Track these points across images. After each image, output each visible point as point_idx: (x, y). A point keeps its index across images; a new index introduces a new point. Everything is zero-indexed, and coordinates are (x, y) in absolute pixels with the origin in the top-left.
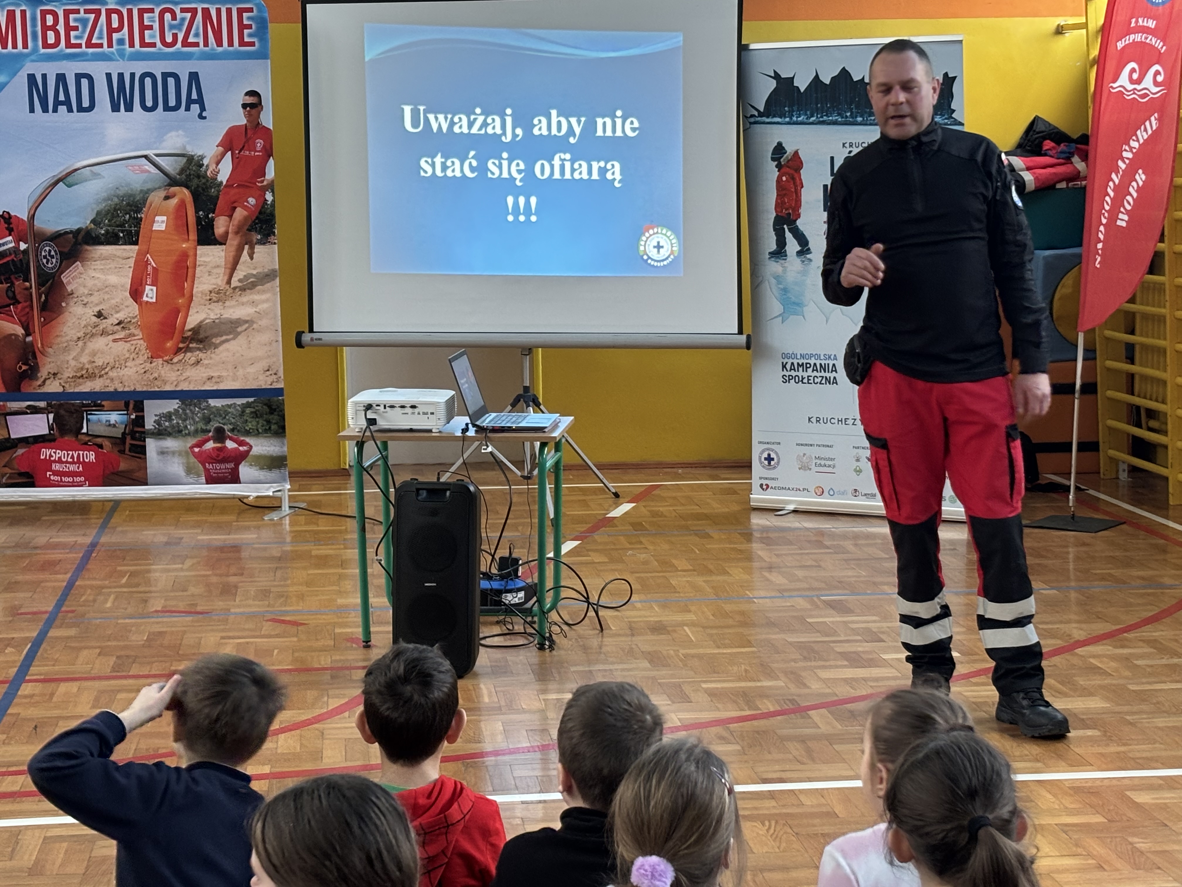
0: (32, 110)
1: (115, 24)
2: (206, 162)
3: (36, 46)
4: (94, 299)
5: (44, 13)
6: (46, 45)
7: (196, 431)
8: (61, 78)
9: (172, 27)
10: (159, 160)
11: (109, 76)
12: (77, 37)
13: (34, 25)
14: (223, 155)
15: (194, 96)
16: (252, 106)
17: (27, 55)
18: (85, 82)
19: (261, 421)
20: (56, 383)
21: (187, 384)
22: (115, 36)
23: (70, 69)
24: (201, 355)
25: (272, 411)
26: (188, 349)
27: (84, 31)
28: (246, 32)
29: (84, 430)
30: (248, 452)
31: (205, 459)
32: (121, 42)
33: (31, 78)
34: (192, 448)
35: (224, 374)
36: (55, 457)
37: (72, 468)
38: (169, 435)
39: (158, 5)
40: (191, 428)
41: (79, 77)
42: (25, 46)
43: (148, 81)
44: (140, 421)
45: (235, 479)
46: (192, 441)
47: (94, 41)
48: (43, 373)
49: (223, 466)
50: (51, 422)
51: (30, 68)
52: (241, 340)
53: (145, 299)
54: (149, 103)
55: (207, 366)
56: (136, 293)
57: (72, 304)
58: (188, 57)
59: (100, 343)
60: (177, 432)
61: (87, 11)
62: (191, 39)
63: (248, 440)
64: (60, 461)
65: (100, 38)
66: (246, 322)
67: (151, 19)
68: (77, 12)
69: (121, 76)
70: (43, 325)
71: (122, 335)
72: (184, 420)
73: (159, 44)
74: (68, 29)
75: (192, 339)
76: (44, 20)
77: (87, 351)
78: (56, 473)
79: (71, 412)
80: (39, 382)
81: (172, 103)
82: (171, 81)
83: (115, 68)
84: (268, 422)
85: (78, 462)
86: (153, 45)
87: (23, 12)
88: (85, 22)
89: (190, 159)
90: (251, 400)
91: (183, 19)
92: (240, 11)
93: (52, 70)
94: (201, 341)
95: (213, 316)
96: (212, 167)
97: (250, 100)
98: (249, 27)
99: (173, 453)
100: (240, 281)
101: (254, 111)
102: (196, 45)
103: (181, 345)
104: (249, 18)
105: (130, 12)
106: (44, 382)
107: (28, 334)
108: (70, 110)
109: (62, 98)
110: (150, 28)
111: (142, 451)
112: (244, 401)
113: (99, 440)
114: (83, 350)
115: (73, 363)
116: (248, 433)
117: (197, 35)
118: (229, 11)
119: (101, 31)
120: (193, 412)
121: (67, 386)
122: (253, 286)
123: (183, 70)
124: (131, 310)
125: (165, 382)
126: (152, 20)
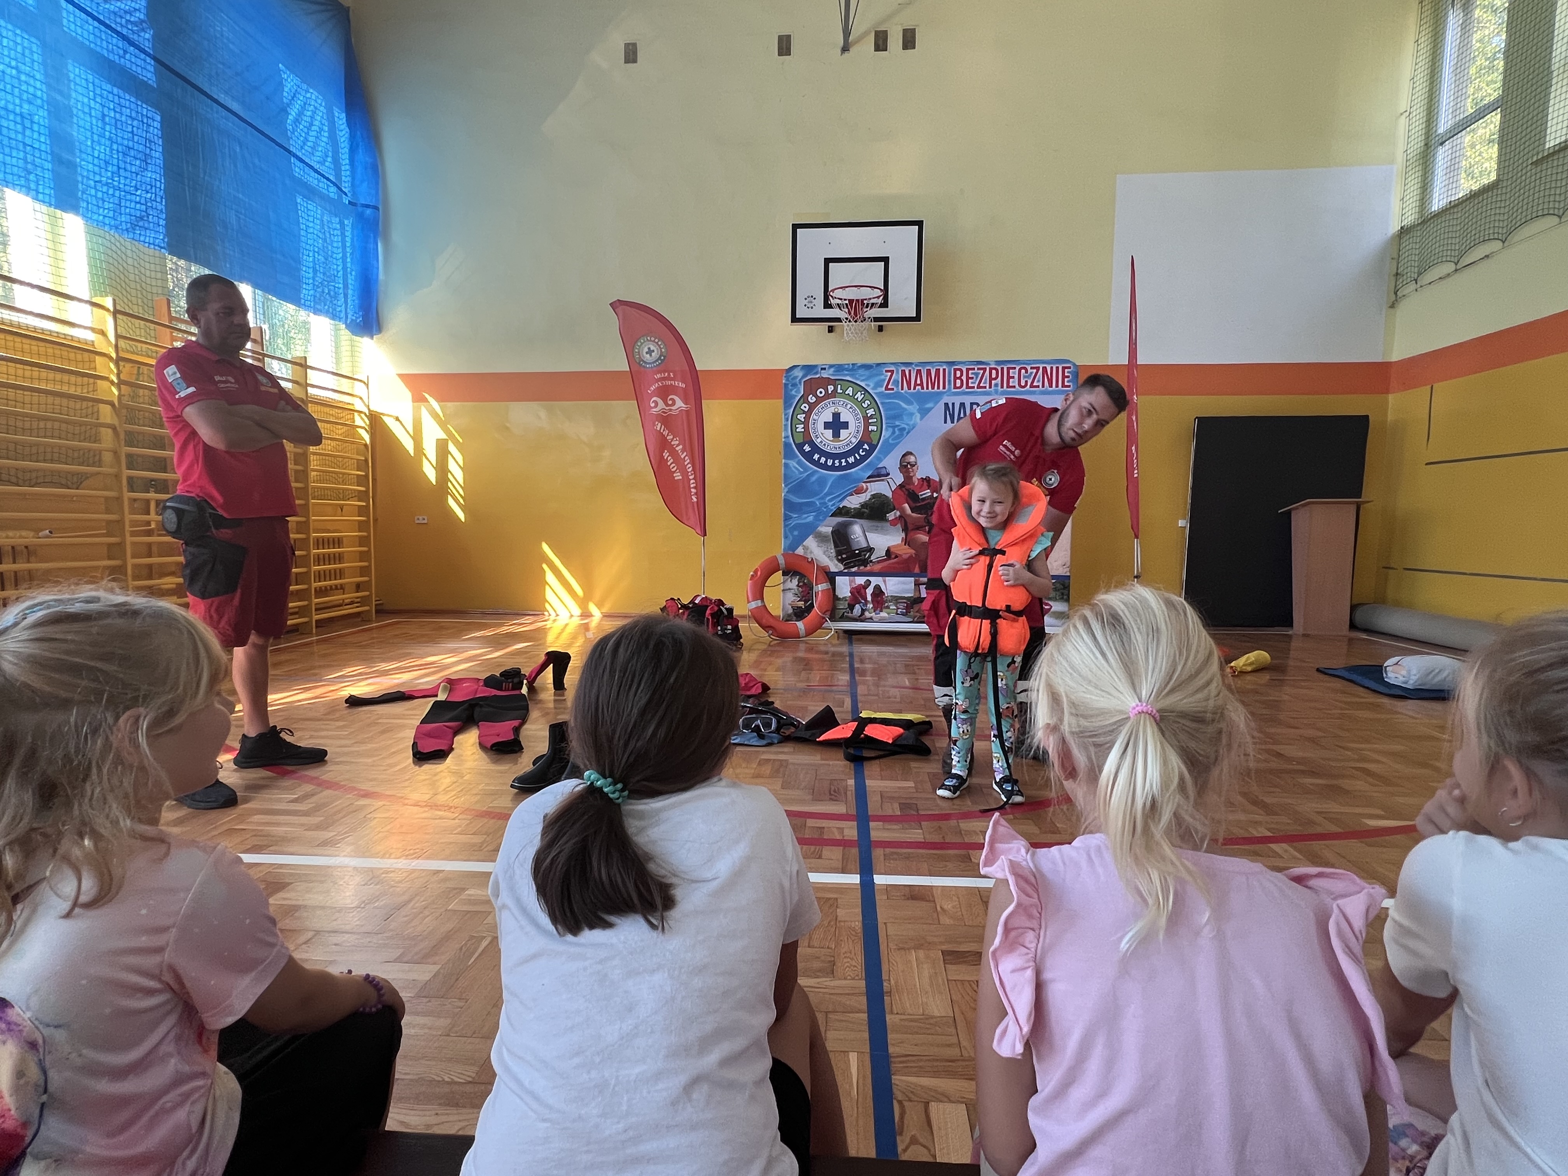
0: (945, 422)
1: (994, 376)
3: (950, 388)
5: (955, 370)
6: (955, 387)
8: (962, 405)
9: (1025, 377)
12: (972, 383)
13: (950, 376)
17: (945, 393)
19: (1058, 593)
22: (993, 382)
23: (968, 400)
25: (1065, 587)
27: (976, 380)
28: (1066, 380)
30: (1050, 609)
32: (996, 385)
33: (946, 405)
39: (1018, 365)
41: (972, 404)
42: (944, 388)
47: (982, 385)
51: (946, 399)
58: (1034, 393)
61: (978, 369)
62: (1035, 384)
63: (1050, 603)
65: (985, 383)
67: (1014, 373)
68: (973, 369)
73: (1017, 386)
74: (968, 378)
76: (955, 374)
84: (1063, 594)
86: (1014, 387)
87: (944, 370)
88: (977, 374)
91: (1031, 373)
92: (1064, 368)
93: (958, 400)
98: (1068, 377)
102: (1037, 387)
104: (1069, 372)
105: (1002, 369)
110: (1013, 377)
117: (1038, 381)
118: (1057, 368)
119: (986, 379)
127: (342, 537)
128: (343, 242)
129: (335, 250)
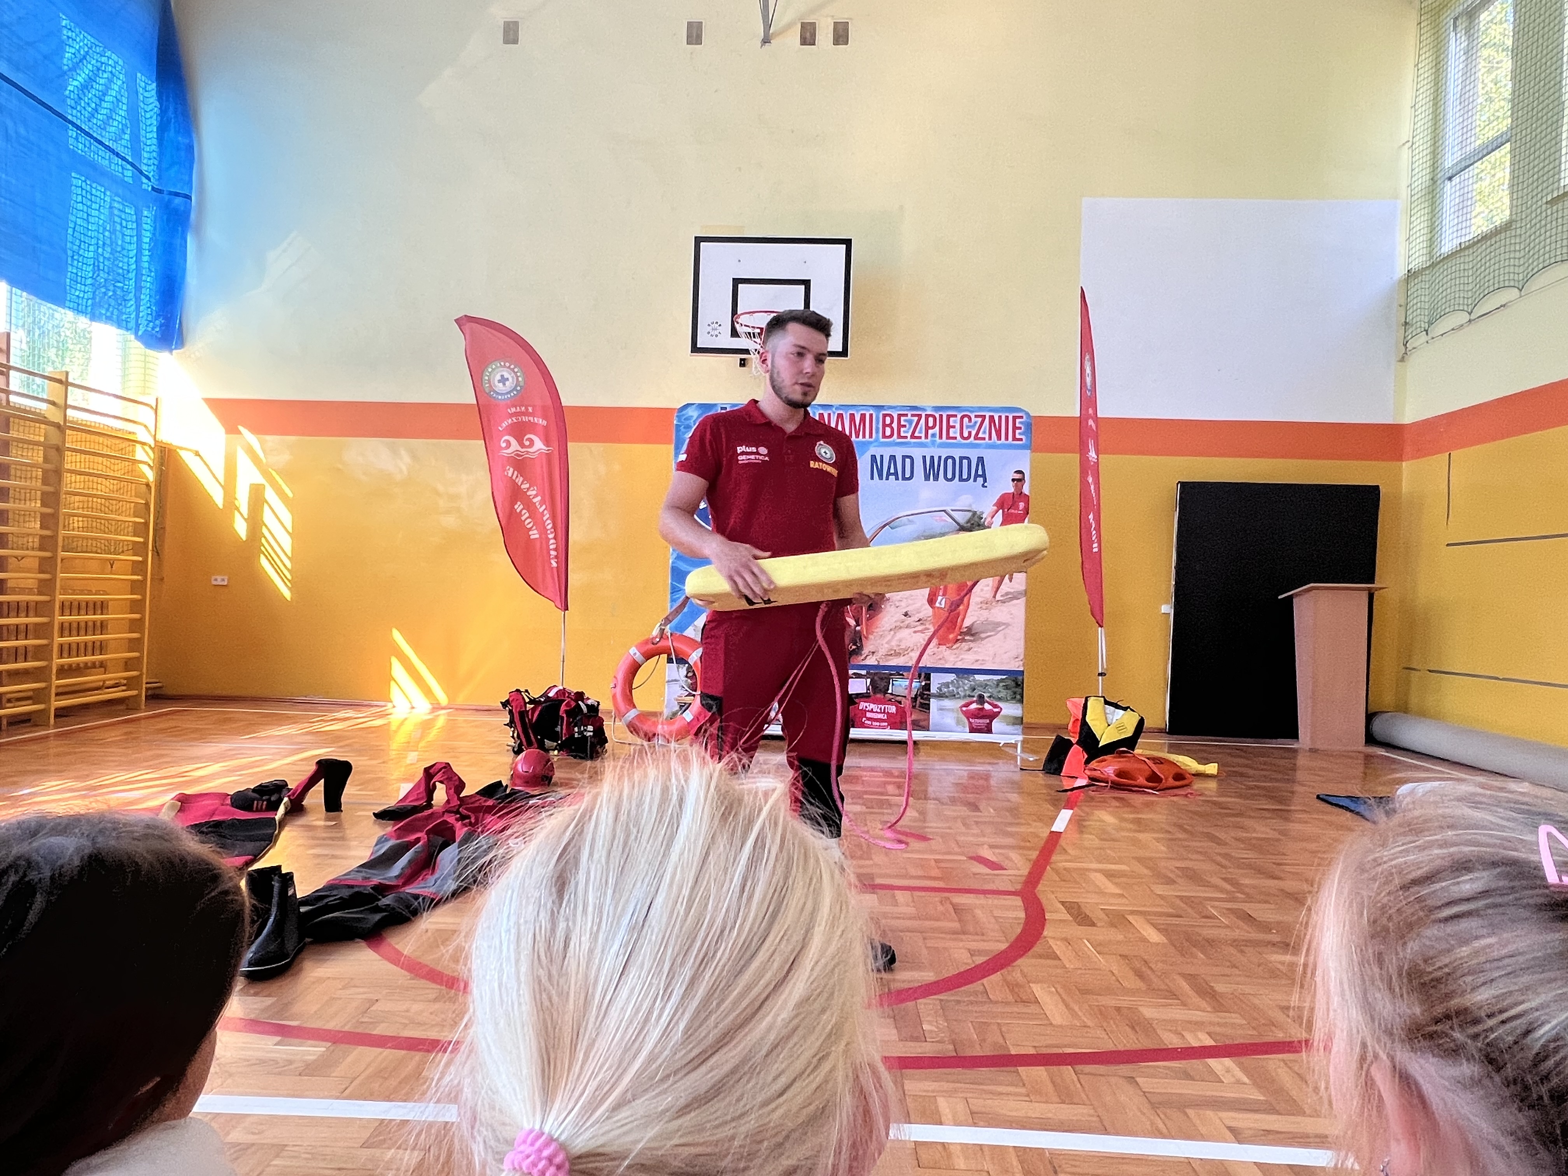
0: (872, 478)
1: (931, 424)
2: (984, 516)
3: (877, 437)
4: (903, 604)
5: (885, 416)
6: (884, 436)
7: (965, 696)
8: (893, 458)
10: (952, 513)
11: (924, 457)
12: (904, 432)
13: (878, 423)
14: (997, 512)
15: (980, 472)
16: (1019, 480)
17: (871, 443)
18: (908, 461)
19: (1009, 692)
20: (874, 658)
21: (960, 663)
22: (930, 432)
23: (899, 452)
24: (972, 645)
25: (1017, 685)
26: (964, 640)
27: (909, 428)
28: (1018, 431)
29: (890, 691)
30: (999, 712)
31: (970, 715)
32: (933, 435)
33: (873, 457)
34: (961, 707)
35: (987, 658)
36: (869, 708)
37: (880, 716)
38: (947, 697)
39: (960, 411)
40: (962, 694)
41: (904, 458)
42: (871, 436)
43: (950, 461)
44: (927, 687)
45: (989, 730)
46: (962, 702)
47: (916, 434)
48: (865, 651)
49: (981, 721)
50: (868, 684)
51: (872, 451)
52: (1000, 635)
53: (937, 605)
54: (950, 476)
55: (976, 652)
56: (931, 601)
57: (888, 606)
58: (977, 446)
59: (905, 633)
60: (953, 696)
61: (913, 415)
62: (980, 435)
63: (1000, 704)
64: (872, 711)
65: (920, 432)
66: (1004, 624)
68: (906, 415)
69: (932, 458)
70: (868, 619)
71: (920, 628)
72: (957, 688)
73: (959, 438)
74: (900, 426)
75: (966, 634)
76: (884, 421)
77: (896, 638)
78: (869, 719)
79: (882, 679)
80: (863, 657)
81: (965, 476)
82: (965, 462)
83: (928, 452)
84: (1015, 693)
85: (884, 712)
86: (956, 438)
87: (871, 415)
88: (910, 422)
89: (975, 513)
90: (1004, 677)
91: (976, 422)
92: (1015, 418)
93: (887, 452)
94: (972, 635)
95: (982, 619)
96: (989, 519)
97: (1018, 476)
98: (1020, 428)
99: (948, 710)
100: (1002, 596)
101: (1019, 483)
102: (984, 439)
103: (959, 637)
104: (1020, 423)
105: (941, 416)
106: (866, 658)
107: (858, 625)
108: (897, 479)
109: (892, 471)
110: (954, 427)
111: (927, 707)
112: (999, 677)
113: (899, 698)
114: (893, 637)
115: (886, 646)
116: (1000, 699)
117: (984, 432)
118: (1007, 418)
119: (921, 428)
120: (964, 684)
121: (881, 661)
122: (1012, 599)
123: (974, 455)
124: (928, 611)
125: (946, 662)
126: (955, 422)
127: (108, 601)
128: (139, 236)
129: (127, 246)
